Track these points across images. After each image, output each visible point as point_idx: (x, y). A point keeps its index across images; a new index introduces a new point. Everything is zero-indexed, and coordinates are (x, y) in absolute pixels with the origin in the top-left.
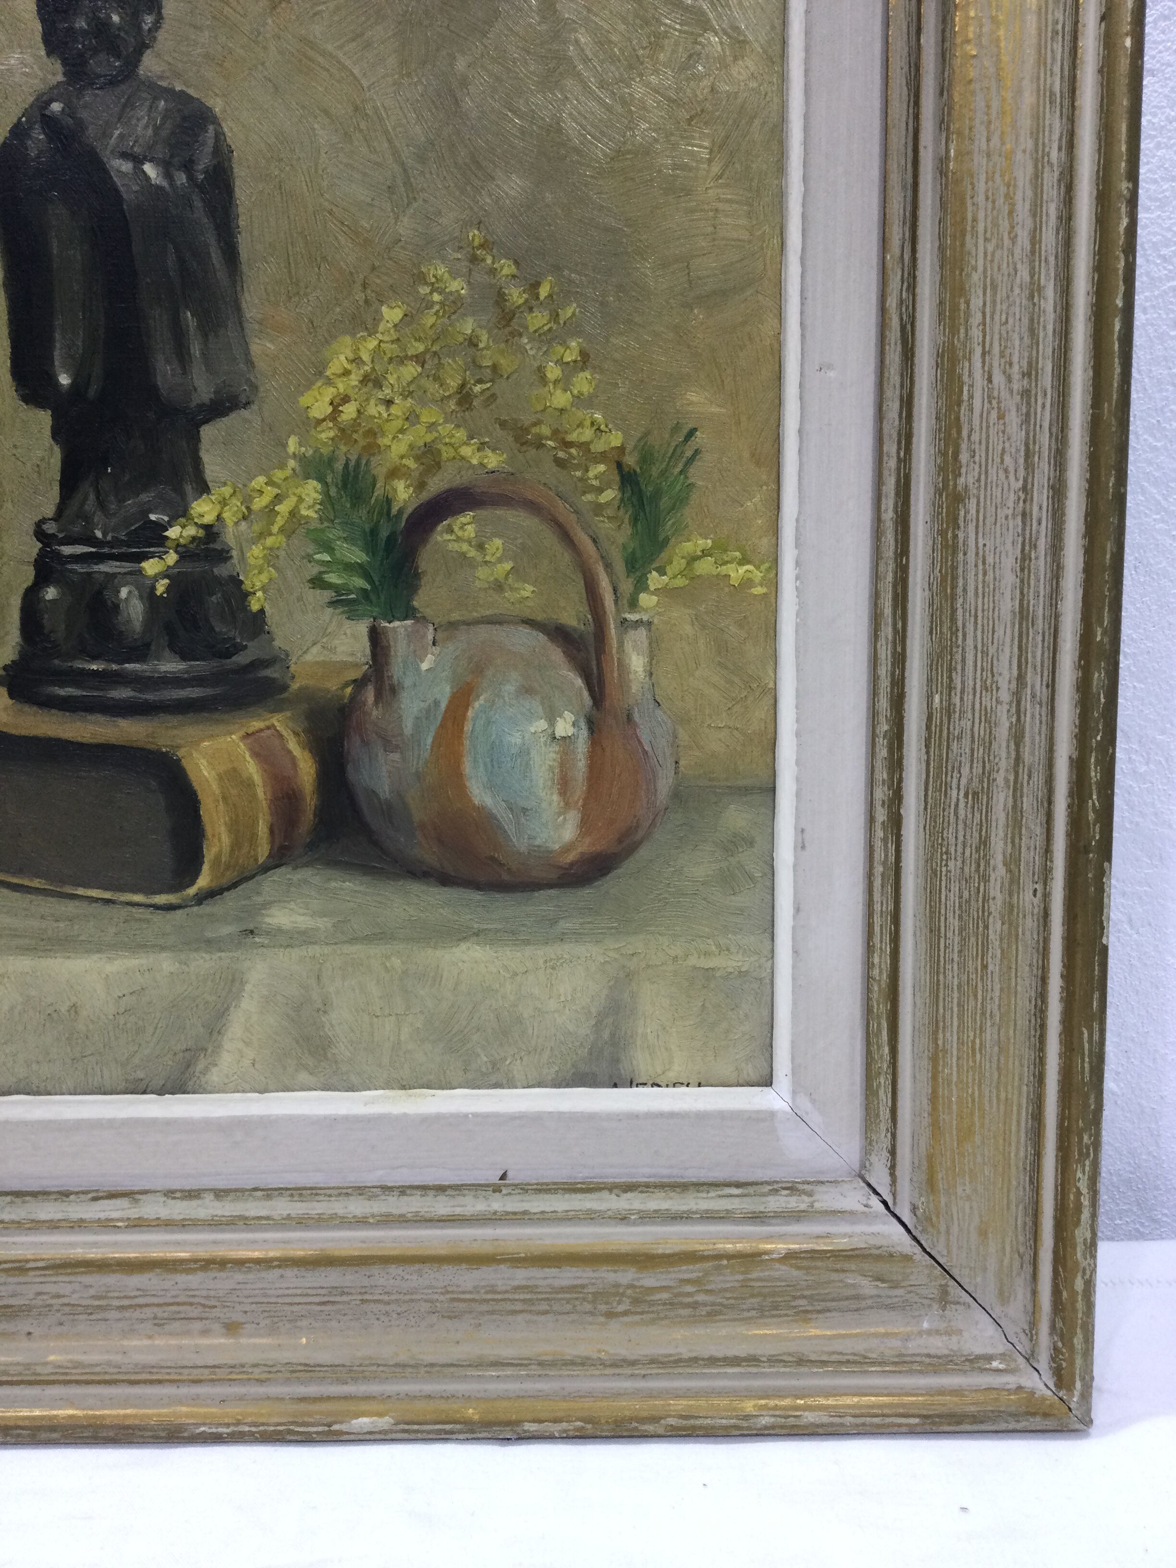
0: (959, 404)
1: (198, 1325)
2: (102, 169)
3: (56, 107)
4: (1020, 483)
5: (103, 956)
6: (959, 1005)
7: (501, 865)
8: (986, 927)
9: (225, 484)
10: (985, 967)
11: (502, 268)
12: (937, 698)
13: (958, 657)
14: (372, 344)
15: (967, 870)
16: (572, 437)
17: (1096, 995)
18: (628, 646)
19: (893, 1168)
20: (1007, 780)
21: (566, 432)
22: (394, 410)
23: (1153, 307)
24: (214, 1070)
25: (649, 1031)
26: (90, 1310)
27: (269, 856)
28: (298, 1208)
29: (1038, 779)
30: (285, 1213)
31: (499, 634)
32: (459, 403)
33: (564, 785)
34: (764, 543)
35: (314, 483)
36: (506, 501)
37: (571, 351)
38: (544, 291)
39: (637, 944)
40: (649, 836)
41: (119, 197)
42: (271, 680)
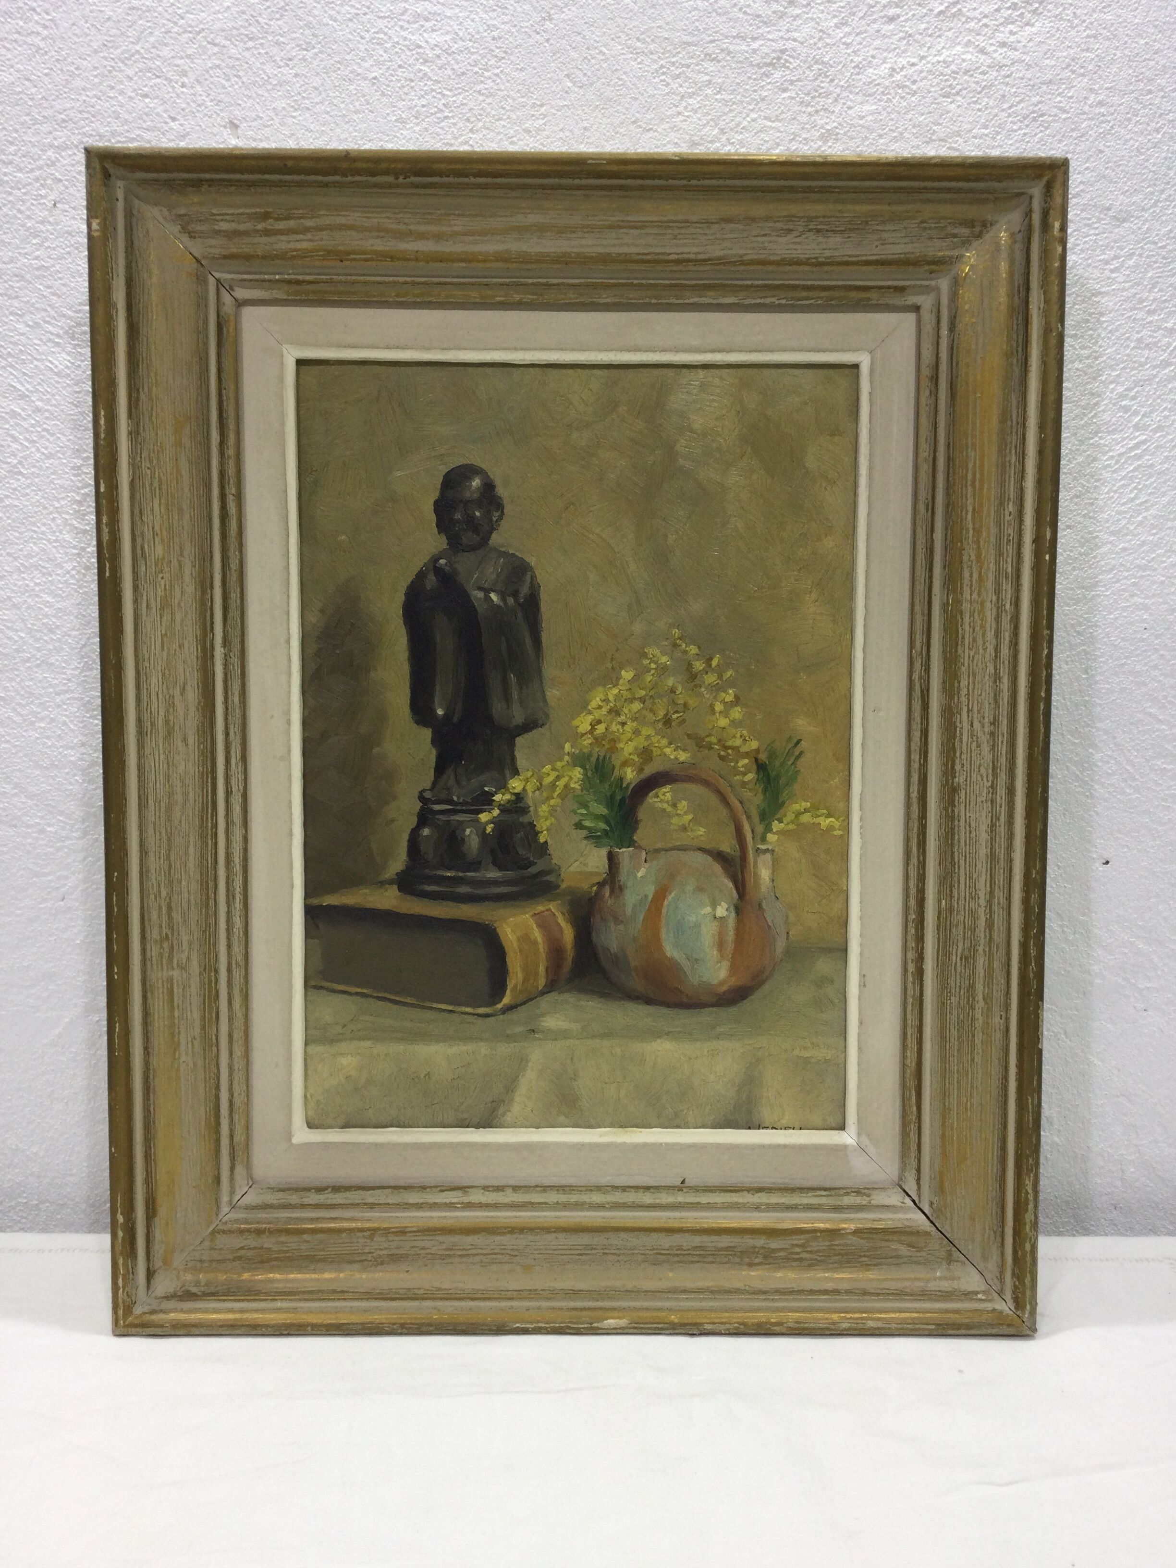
0: (955, 737)
1: (507, 1267)
2: (465, 595)
3: (442, 561)
4: (990, 783)
5: (447, 1044)
6: (958, 1082)
7: (681, 992)
8: (973, 1036)
9: (528, 770)
10: (973, 1060)
11: (691, 650)
12: (944, 902)
13: (956, 879)
14: (615, 691)
15: (962, 1003)
16: (729, 743)
17: (1036, 1077)
18: (760, 864)
19: (918, 1180)
20: (984, 951)
21: (726, 741)
22: (626, 728)
24: (509, 1114)
25: (770, 1095)
26: (442, 1257)
27: (545, 986)
28: (563, 1198)
29: (1002, 951)
30: (555, 1201)
31: (685, 857)
32: (665, 724)
33: (721, 945)
34: (841, 805)
35: (579, 769)
36: (690, 779)
37: (729, 695)
38: (714, 663)
39: (763, 1041)
40: (771, 976)
41: (476, 612)
42: (549, 883)
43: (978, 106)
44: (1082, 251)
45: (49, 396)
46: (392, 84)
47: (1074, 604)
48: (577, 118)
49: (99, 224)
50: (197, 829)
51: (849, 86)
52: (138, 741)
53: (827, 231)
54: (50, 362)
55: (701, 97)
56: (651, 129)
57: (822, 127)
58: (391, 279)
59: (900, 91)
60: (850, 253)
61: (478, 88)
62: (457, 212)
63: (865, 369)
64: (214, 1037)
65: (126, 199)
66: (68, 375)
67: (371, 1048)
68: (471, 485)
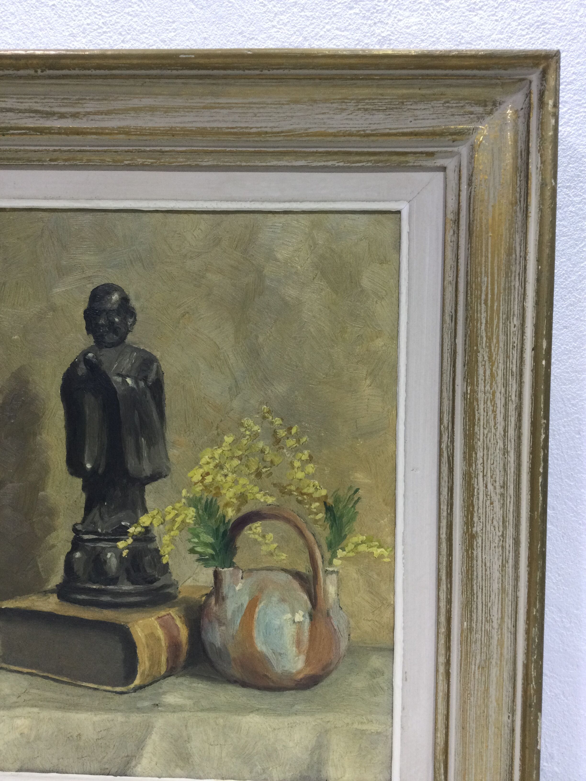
0: (473, 496)
2: (108, 381)
3: (90, 355)
4: (501, 533)
5: (93, 713)
6: (475, 763)
7: (268, 678)
8: (488, 728)
9: (154, 510)
11: (276, 421)
12: (465, 624)
13: (475, 606)
14: (220, 451)
15: (479, 702)
16: (305, 491)
18: (328, 582)
20: (496, 663)
21: (302, 489)
22: (229, 479)
23: (568, 425)
24: (139, 766)
25: (335, 757)
27: (166, 671)
31: (272, 575)
32: (256, 476)
33: (298, 643)
34: (389, 539)
35: (192, 509)
36: (275, 517)
37: (305, 456)
38: (294, 431)
39: (330, 717)
40: (336, 668)
41: (116, 392)
42: (170, 594)
43: (495, 18)
44: (575, 124)
46: (65, 9)
47: (569, 384)
48: (199, 31)
51: (398, 5)
53: (373, 110)
55: (290, 14)
56: (253, 38)
57: (379, 35)
58: (44, 148)
59: (437, 7)
60: (392, 127)
61: (127, 10)
62: (88, 98)
63: (405, 214)
67: (38, 713)
68: (112, 299)
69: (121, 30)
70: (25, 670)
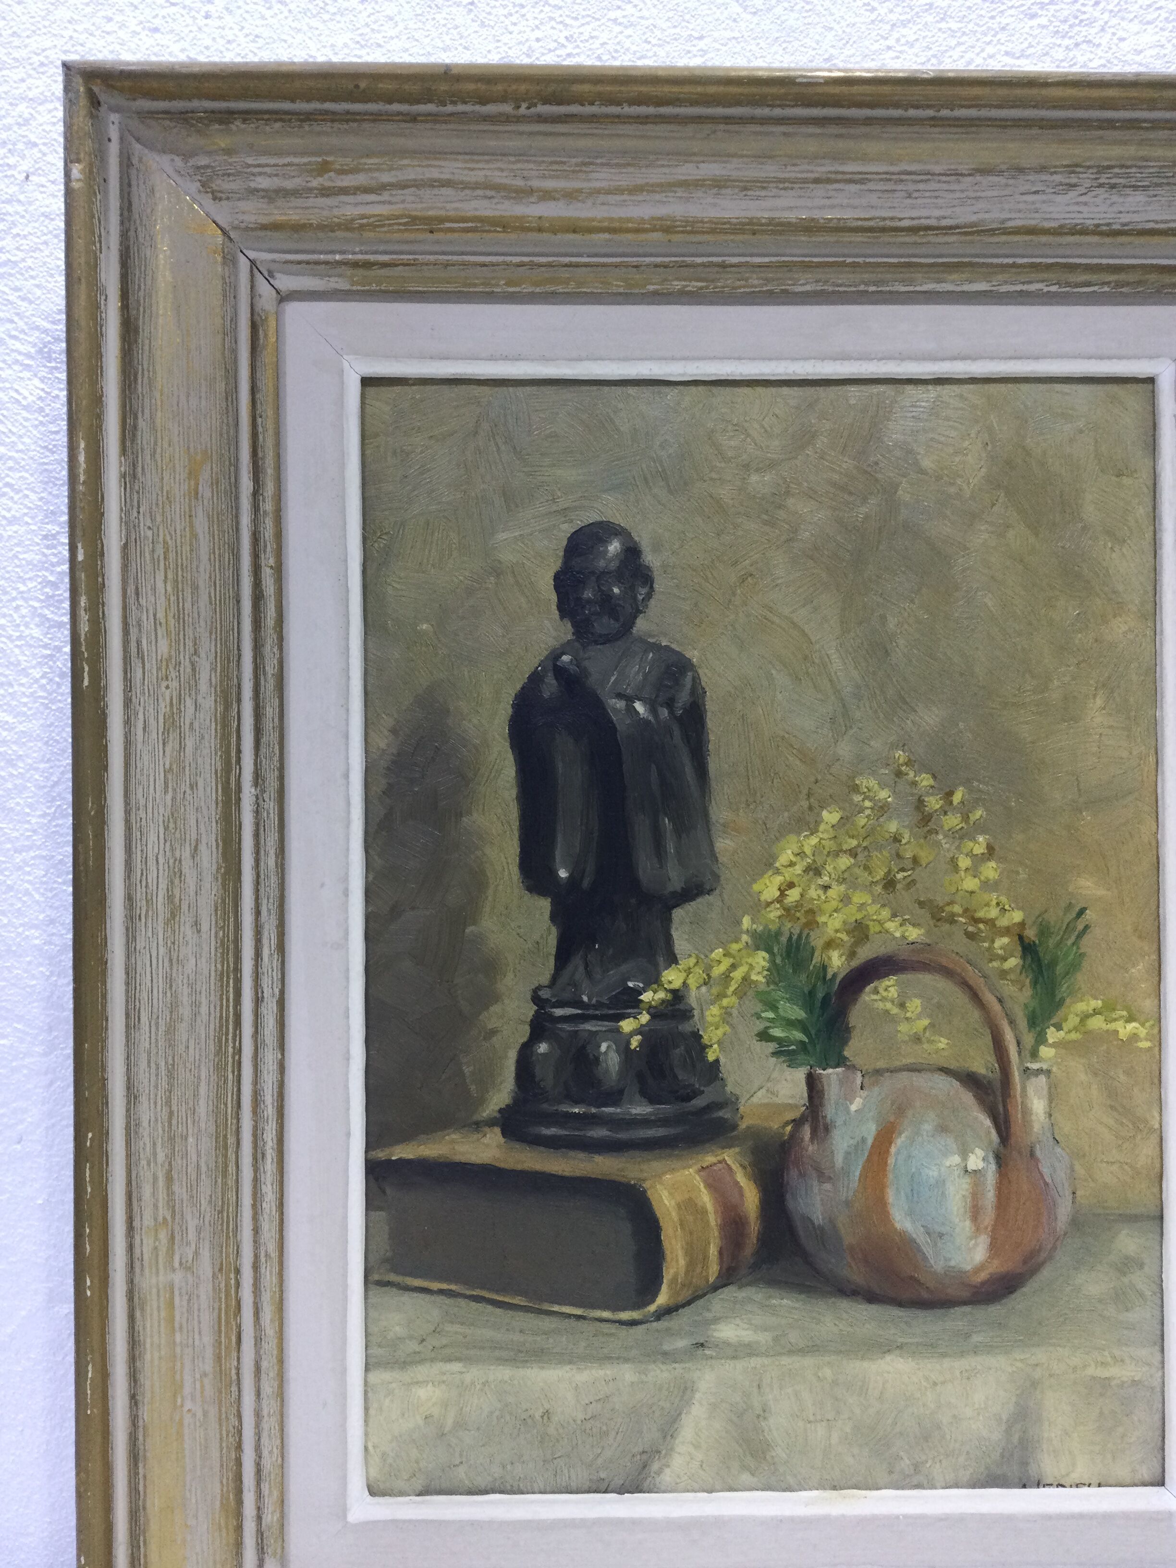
2: (598, 706)
5: (574, 1367)
7: (920, 1283)
9: (690, 956)
11: (922, 780)
14: (814, 841)
16: (980, 914)
18: (1030, 1091)
21: (975, 912)
22: (830, 892)
24: (667, 1471)
25: (1053, 1435)
27: (718, 1276)
31: (920, 1080)
32: (885, 887)
33: (975, 1212)
34: (1148, 1004)
35: (764, 954)
36: (923, 967)
37: (979, 846)
38: (957, 798)
39: (1040, 1355)
40: (1050, 1258)
41: (614, 728)
42: (722, 1122)
45: (14, 439)
48: (748, 54)
49: (82, 172)
50: (212, 1057)
51: (1119, 11)
52: (127, 929)
53: (1124, 186)
54: (17, 391)
55: (920, 26)
58: (500, 259)
60: (1159, 218)
62: (599, 161)
63: (1164, 386)
64: (234, 1371)
65: (122, 139)
66: (41, 410)
67: (461, 1373)
68: (607, 551)
69: (599, 52)
70: (435, 1286)
